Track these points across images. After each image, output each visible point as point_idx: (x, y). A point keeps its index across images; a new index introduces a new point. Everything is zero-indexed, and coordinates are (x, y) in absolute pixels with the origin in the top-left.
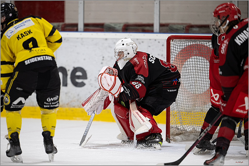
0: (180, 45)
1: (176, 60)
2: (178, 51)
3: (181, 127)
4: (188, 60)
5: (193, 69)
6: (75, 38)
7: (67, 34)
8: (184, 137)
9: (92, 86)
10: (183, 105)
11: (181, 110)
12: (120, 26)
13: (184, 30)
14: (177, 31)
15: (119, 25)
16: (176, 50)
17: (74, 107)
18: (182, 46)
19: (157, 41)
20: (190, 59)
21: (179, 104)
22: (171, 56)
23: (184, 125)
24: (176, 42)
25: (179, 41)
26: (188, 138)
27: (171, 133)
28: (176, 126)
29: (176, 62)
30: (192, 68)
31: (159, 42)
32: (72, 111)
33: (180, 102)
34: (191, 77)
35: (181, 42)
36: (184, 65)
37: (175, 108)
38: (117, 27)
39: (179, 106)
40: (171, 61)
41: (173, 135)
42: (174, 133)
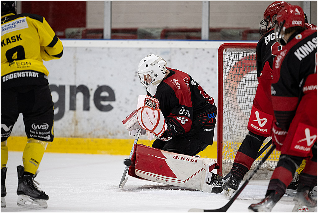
0: (236, 56)
1: (230, 75)
2: (233, 64)
4: (246, 75)
5: (252, 88)
6: (100, 48)
7: (90, 43)
9: (121, 110)
10: (239, 134)
11: (237, 140)
12: (158, 32)
13: (241, 37)
14: (231, 38)
15: (156, 31)
16: (230, 63)
17: (99, 137)
18: (238, 57)
19: (206, 51)
20: (248, 74)
21: (234, 133)
22: (224, 70)
24: (231, 52)
25: (234, 51)
27: (224, 170)
28: (231, 162)
29: (230, 78)
30: (250, 86)
31: (208, 52)
32: (96, 142)
33: (236, 130)
34: (250, 98)
35: (237, 52)
36: (240, 82)
37: (229, 137)
38: (154, 33)
39: (234, 135)
40: (223, 77)
41: (226, 173)
42: (228, 171)
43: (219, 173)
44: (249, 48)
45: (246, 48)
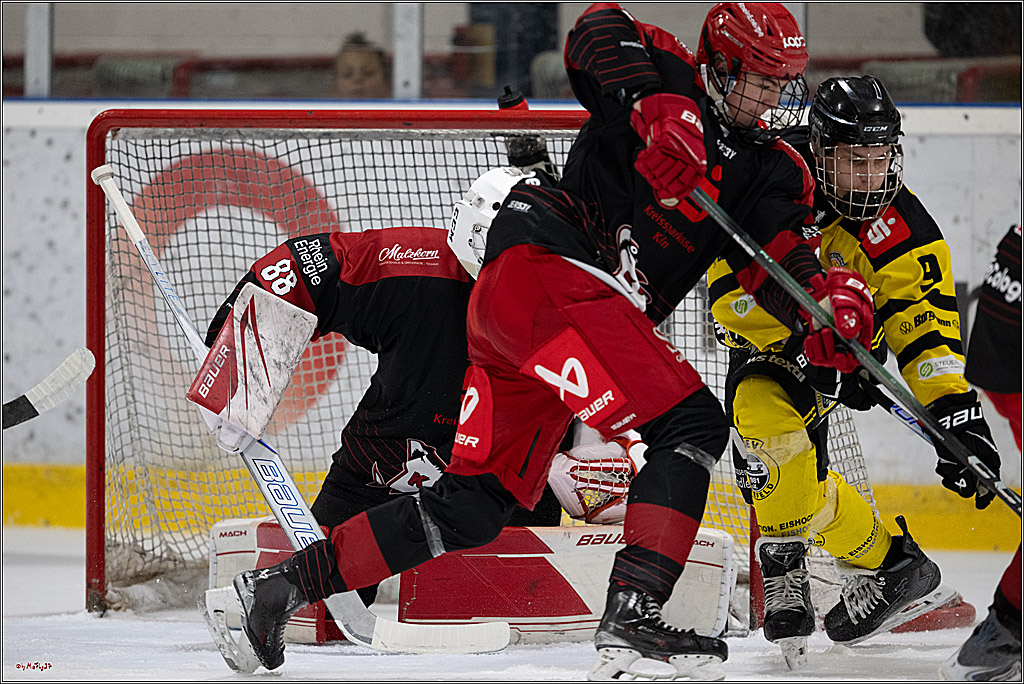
0: (150, 156)
2: (141, 183)
3: (158, 543)
4: (191, 225)
5: (212, 269)
8: (170, 588)
10: (165, 438)
11: (158, 459)
16: (130, 180)
18: (161, 158)
19: (41, 139)
20: (195, 218)
23: (170, 532)
24: (133, 142)
25: (145, 137)
27: (110, 569)
28: (135, 539)
30: (205, 262)
31: (50, 143)
33: (152, 424)
34: (205, 307)
35: (156, 141)
36: (168, 250)
37: (128, 451)
40: (107, 232)
41: (118, 580)
42: (124, 572)
43: (94, 580)
44: (201, 126)
45: (189, 127)
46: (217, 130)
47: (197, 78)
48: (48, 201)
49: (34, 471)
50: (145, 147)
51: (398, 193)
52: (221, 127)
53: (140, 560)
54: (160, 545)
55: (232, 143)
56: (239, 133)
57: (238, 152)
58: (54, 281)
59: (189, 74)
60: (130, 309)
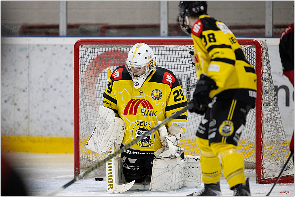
0: (92, 52)
2: (89, 59)
3: (94, 158)
8: (98, 171)
12: (17, 29)
13: (99, 33)
16: (86, 58)
18: (95, 52)
19: (64, 47)
22: (80, 66)
23: (98, 155)
24: (87, 48)
25: (90, 47)
26: (103, 173)
27: (81, 165)
28: (88, 157)
29: (87, 74)
31: (66, 49)
35: (93, 48)
36: (98, 77)
37: (86, 133)
40: (80, 73)
41: (83, 168)
42: (85, 166)
43: (76, 169)
44: (105, 44)
45: (102, 44)
46: (110, 45)
47: (107, 30)
48: (66, 65)
49: (62, 139)
50: (90, 49)
51: (160, 62)
52: (111, 44)
53: (89, 163)
54: (95, 159)
55: (114, 48)
56: (116, 46)
57: (116, 51)
58: (68, 86)
59: (105, 29)
60: (86, 94)
